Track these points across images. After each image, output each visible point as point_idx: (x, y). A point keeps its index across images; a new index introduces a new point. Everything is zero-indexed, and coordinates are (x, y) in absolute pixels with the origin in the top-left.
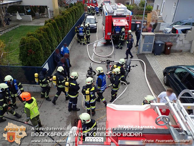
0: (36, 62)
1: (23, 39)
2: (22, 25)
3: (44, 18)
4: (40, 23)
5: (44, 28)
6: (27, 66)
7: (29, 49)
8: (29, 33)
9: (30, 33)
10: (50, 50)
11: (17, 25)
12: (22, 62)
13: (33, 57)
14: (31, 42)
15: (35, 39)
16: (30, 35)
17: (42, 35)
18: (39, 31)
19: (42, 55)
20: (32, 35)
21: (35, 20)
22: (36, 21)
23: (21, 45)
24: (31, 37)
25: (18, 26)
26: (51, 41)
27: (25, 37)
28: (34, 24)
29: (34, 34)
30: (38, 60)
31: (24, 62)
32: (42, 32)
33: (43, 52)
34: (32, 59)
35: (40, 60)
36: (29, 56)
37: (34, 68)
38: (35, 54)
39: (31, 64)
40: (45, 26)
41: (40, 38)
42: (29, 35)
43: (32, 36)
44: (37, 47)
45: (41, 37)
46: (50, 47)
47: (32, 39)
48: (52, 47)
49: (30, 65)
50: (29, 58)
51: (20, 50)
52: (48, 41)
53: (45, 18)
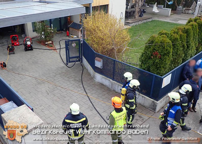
0: (158, 69)
1: (153, 37)
2: (156, 19)
3: (187, 14)
4: (178, 20)
5: (184, 29)
6: (145, 70)
7: (155, 51)
8: (162, 31)
9: (164, 31)
10: (181, 59)
11: (150, 18)
12: (141, 64)
13: (156, 61)
14: (161, 43)
15: (168, 40)
16: (163, 34)
17: (178, 37)
18: (176, 31)
19: (168, 62)
20: (166, 34)
21: (174, 15)
22: (175, 17)
23: (149, 43)
24: (163, 37)
25: (150, 20)
26: (188, 47)
27: (156, 35)
28: (170, 20)
29: (169, 34)
30: (160, 67)
31: (144, 64)
32: (180, 33)
33: (171, 59)
34: (154, 63)
35: (163, 67)
36: (152, 59)
37: (153, 75)
38: (161, 58)
39: (151, 69)
40: (186, 25)
41: (174, 41)
42: (161, 34)
43: (165, 36)
44: (167, 50)
45: (176, 39)
46: (183, 55)
47: (164, 39)
48: (186, 55)
49: (149, 70)
50: (151, 62)
51: (145, 49)
52: (183, 46)
53: (189, 14)
